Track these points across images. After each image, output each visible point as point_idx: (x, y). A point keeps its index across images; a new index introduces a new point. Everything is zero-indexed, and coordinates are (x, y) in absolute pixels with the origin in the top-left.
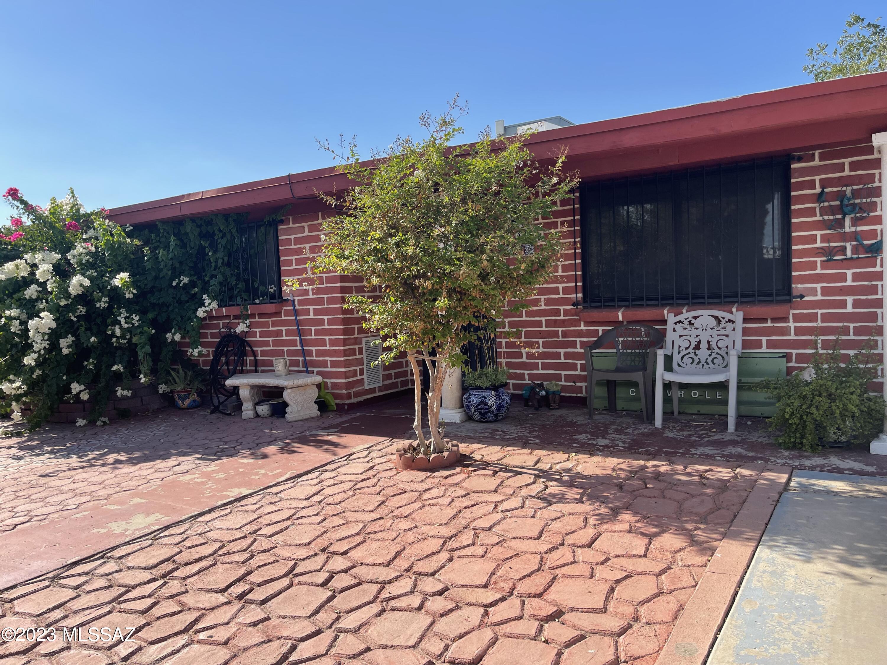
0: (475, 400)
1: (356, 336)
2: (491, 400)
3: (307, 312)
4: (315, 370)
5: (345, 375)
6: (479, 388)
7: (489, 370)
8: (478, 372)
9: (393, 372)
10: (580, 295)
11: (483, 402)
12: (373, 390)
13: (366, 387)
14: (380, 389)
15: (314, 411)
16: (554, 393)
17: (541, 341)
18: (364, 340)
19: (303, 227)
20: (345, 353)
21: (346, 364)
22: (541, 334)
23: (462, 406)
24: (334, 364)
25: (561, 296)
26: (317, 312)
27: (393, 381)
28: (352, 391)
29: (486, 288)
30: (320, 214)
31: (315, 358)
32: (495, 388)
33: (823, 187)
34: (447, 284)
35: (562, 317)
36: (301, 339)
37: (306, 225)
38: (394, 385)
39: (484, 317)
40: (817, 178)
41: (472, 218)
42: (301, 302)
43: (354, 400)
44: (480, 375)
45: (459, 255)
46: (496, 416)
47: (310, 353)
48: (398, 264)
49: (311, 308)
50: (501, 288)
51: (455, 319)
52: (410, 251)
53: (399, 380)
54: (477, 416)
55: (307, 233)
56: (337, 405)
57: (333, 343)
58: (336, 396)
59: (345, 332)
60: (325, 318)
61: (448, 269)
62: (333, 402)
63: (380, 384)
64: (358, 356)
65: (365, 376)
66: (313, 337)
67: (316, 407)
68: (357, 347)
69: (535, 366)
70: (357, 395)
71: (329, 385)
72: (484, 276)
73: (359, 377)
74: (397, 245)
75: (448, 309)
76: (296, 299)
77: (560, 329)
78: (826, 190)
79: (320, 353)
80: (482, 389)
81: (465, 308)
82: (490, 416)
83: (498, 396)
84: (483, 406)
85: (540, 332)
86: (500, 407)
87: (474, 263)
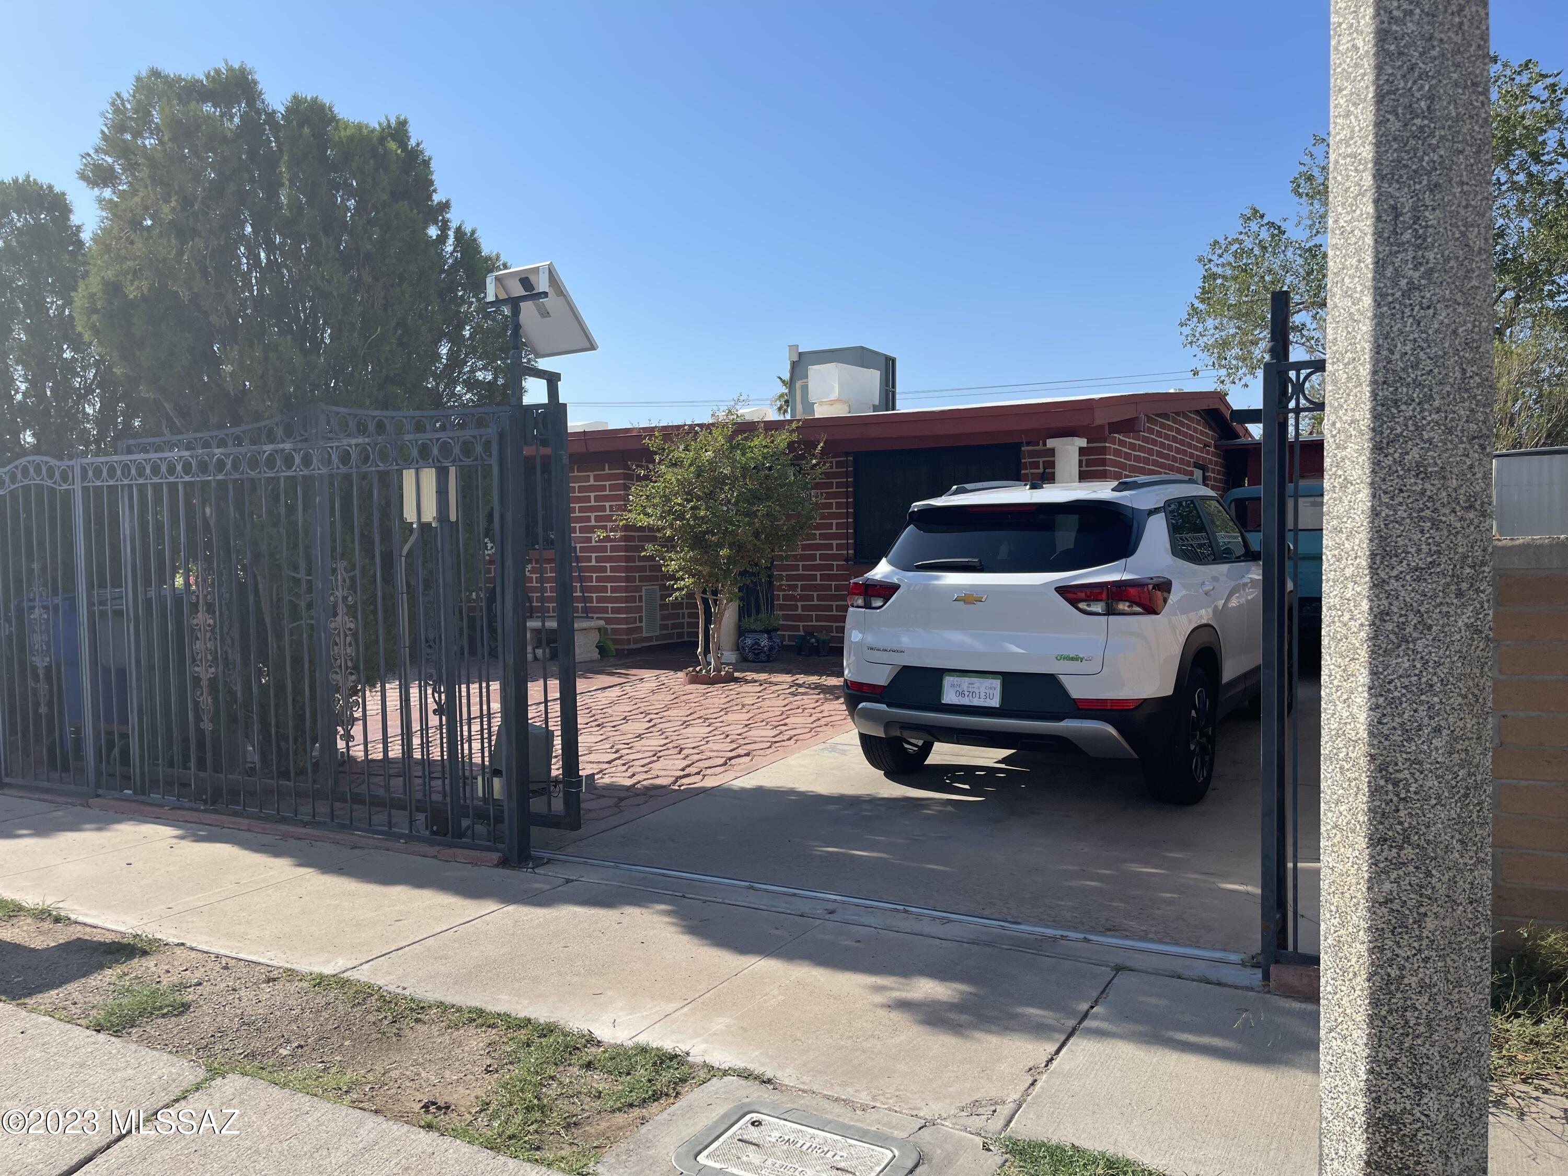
0: (749, 642)
1: (637, 584)
2: (764, 642)
3: (589, 559)
4: (596, 616)
5: (626, 621)
6: (755, 631)
7: (763, 616)
8: (753, 618)
9: (670, 622)
10: (851, 552)
11: (757, 643)
12: (650, 639)
13: (645, 635)
14: (657, 638)
15: (596, 655)
16: (824, 641)
17: (815, 594)
18: (644, 588)
19: (589, 476)
20: (627, 600)
21: (627, 610)
22: (815, 588)
23: (738, 649)
24: (615, 611)
25: (835, 552)
26: (598, 559)
27: (670, 631)
28: (631, 637)
29: (758, 543)
30: (607, 465)
31: (595, 604)
32: (768, 632)
33: (1045, 469)
34: (729, 539)
35: (834, 572)
36: (581, 586)
37: (591, 474)
38: (670, 636)
39: (756, 565)
40: (1041, 460)
41: (749, 490)
42: (583, 549)
43: (632, 646)
44: (756, 620)
45: (739, 518)
46: (768, 656)
47: (590, 600)
48: (692, 523)
49: (594, 555)
50: (770, 543)
51: (735, 566)
52: (702, 513)
53: (675, 631)
54: (751, 656)
55: (592, 482)
56: (617, 650)
57: (614, 589)
58: (616, 641)
59: (627, 579)
60: (608, 565)
61: (731, 528)
62: (613, 647)
63: (657, 634)
64: (637, 604)
65: (643, 624)
66: (594, 584)
67: (597, 650)
68: (637, 595)
69: (809, 618)
70: (636, 641)
71: (609, 631)
72: (757, 534)
73: (638, 624)
74: (692, 508)
75: (729, 557)
76: (578, 546)
77: (833, 583)
78: (1047, 470)
79: (599, 600)
80: (756, 631)
81: (742, 558)
82: (763, 657)
83: (770, 638)
84: (756, 647)
85: (815, 586)
86: (771, 648)
87: (749, 524)
